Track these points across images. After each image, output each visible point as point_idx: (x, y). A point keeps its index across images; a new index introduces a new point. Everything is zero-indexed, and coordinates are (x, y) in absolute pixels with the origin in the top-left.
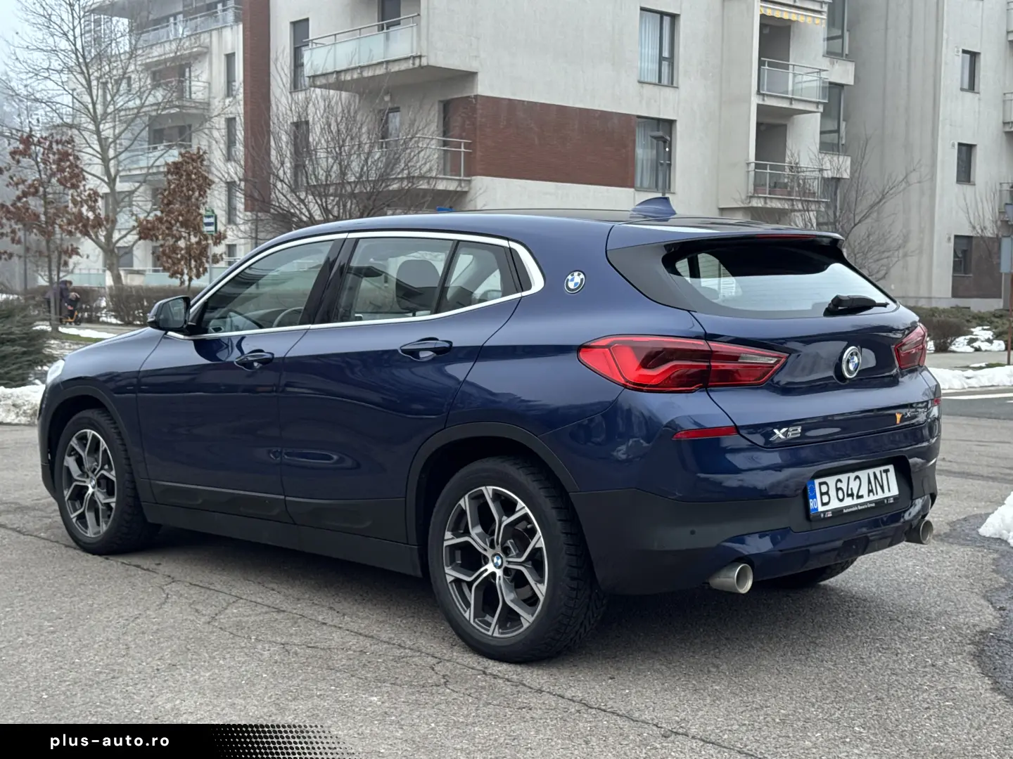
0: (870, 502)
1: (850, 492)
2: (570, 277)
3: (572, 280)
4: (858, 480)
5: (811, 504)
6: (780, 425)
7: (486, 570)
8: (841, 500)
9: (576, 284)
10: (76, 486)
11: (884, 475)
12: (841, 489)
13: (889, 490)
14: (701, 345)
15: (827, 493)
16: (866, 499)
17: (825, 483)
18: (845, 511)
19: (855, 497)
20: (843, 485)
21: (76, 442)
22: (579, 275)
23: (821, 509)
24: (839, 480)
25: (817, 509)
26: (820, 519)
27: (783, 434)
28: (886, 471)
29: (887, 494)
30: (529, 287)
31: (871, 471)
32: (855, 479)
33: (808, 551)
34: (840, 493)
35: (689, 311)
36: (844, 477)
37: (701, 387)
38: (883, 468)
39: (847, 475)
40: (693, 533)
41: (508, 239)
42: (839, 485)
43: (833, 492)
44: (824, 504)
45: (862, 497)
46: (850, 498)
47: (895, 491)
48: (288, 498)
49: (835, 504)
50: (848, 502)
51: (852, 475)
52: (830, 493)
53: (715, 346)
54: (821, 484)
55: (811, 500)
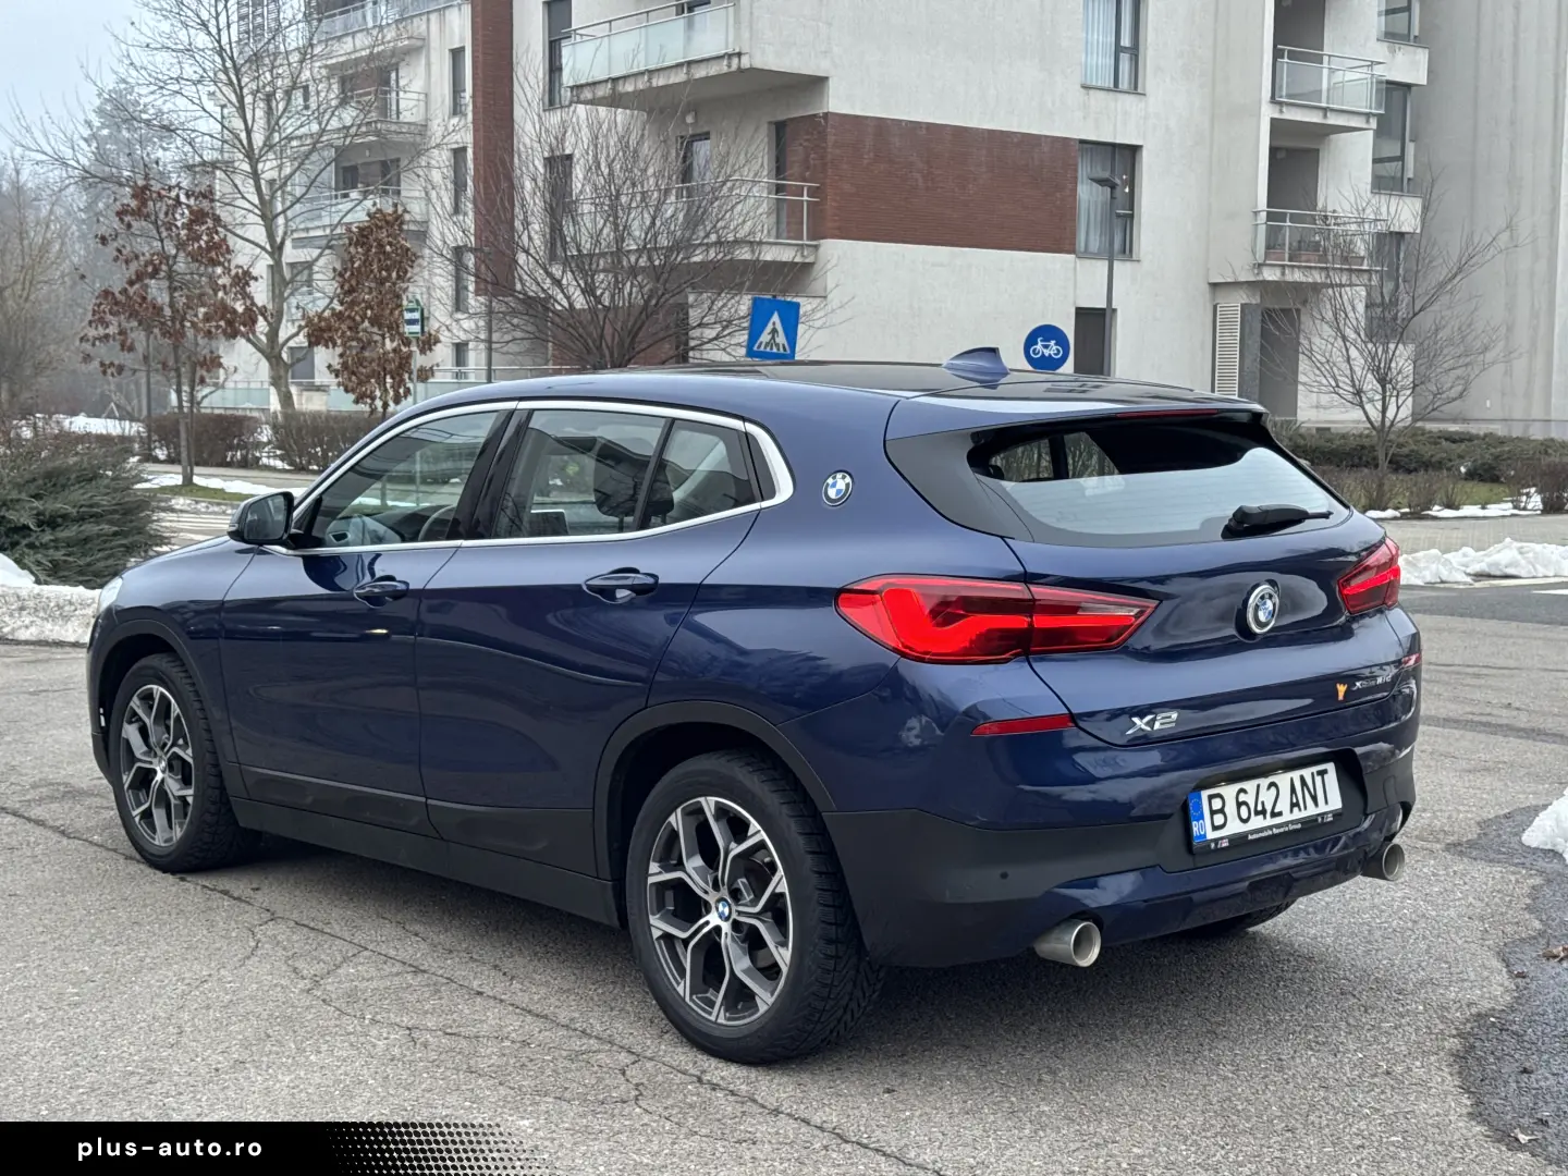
0: (1292, 822)
1: (1260, 808)
2: (830, 481)
3: (834, 485)
4: (1273, 789)
5: (1195, 829)
6: (1141, 712)
7: (707, 923)
8: (1245, 821)
9: (839, 491)
10: (139, 768)
11: (1318, 779)
12: (1245, 803)
13: (1326, 802)
14: (1017, 591)
15: (1222, 811)
16: (1287, 817)
17: (1219, 796)
18: (1250, 837)
19: (1268, 815)
20: (1251, 800)
21: (138, 703)
22: (844, 478)
23: (1211, 835)
24: (1242, 791)
25: (1205, 836)
26: (1209, 851)
27: (1147, 724)
28: (1322, 773)
29: (1322, 808)
30: (772, 495)
31: (1296, 775)
32: (1269, 788)
33: (1191, 899)
34: (1244, 810)
35: (1002, 537)
36: (1250, 786)
37: (1016, 655)
38: (1315, 769)
39: (1254, 783)
40: (1004, 876)
41: (744, 419)
42: (1242, 797)
43: (1231, 808)
44: (1215, 828)
45: (1280, 814)
46: (1261, 817)
47: (1336, 802)
48: (430, 801)
49: (1234, 827)
50: (1257, 822)
51: (1264, 782)
52: (1226, 810)
53: (1042, 592)
54: (1211, 797)
55: (1194, 823)
